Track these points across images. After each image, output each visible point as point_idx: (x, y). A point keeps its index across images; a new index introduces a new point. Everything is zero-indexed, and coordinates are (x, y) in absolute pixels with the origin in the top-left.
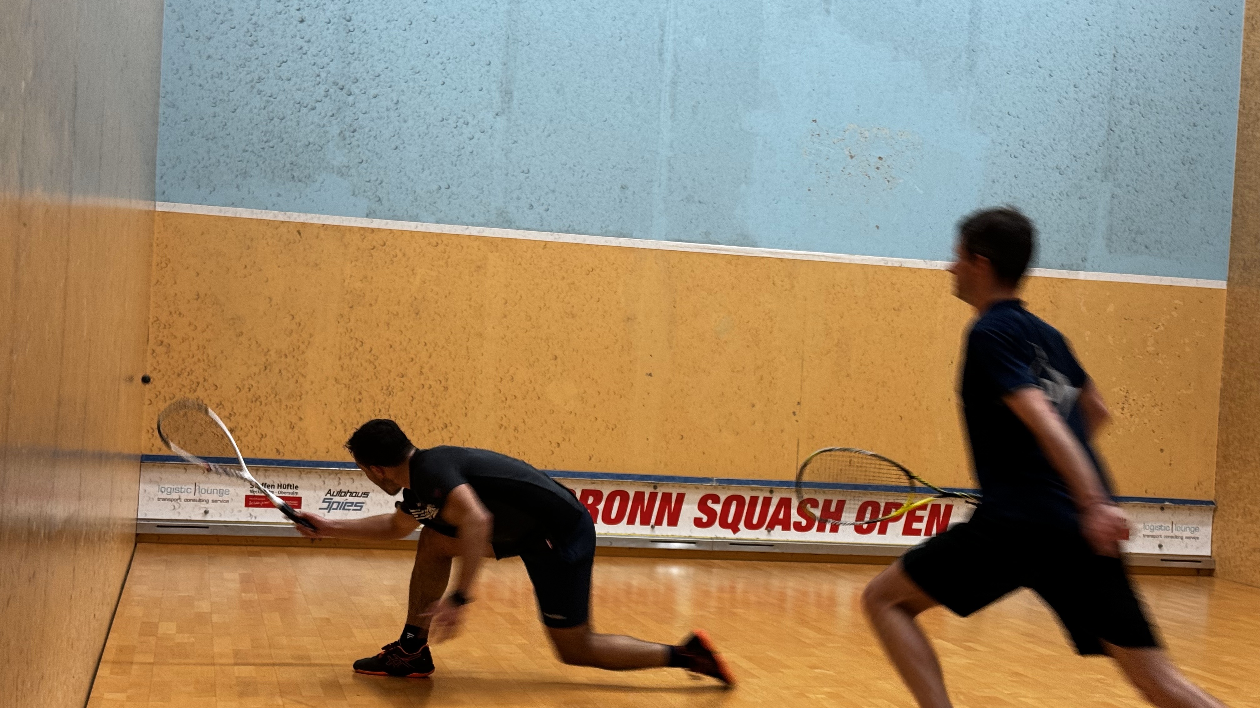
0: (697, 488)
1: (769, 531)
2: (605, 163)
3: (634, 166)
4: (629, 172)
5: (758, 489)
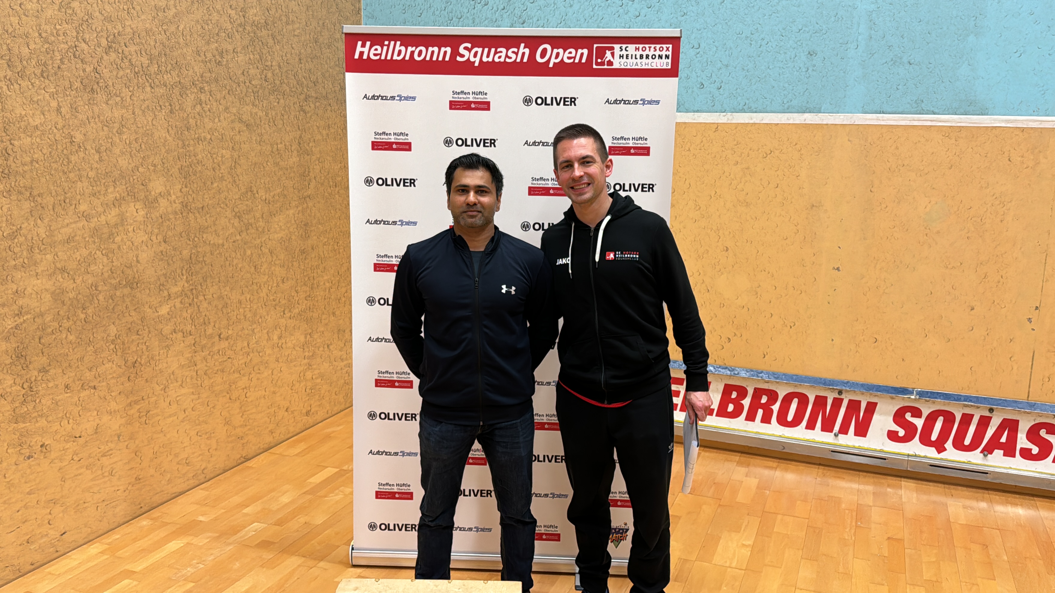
0: (892, 398)
1: (985, 456)
2: (788, 27)
3: (824, 27)
4: (818, 35)
5: (972, 406)
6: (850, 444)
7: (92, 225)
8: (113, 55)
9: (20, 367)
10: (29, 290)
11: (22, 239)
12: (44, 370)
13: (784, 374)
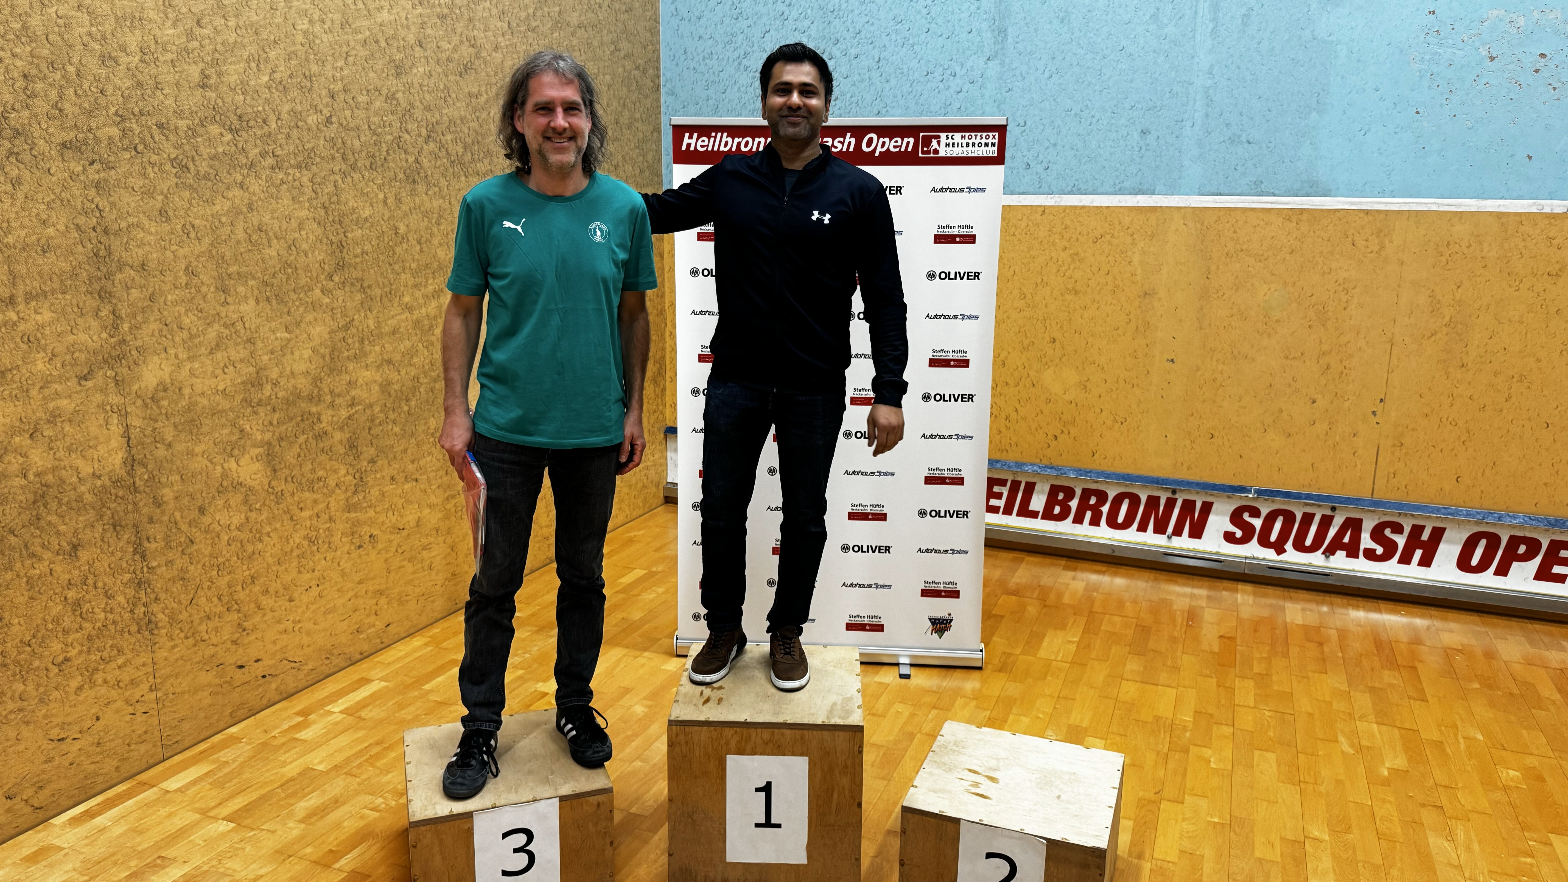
0: (1229, 497)
1: (1327, 557)
2: (1120, 104)
3: (1158, 104)
4: (1151, 112)
5: (1313, 504)
6: (1185, 546)
7: (415, 317)
8: (432, 145)
9: (352, 457)
10: (360, 381)
11: (354, 330)
12: (372, 461)
13: (1114, 474)
